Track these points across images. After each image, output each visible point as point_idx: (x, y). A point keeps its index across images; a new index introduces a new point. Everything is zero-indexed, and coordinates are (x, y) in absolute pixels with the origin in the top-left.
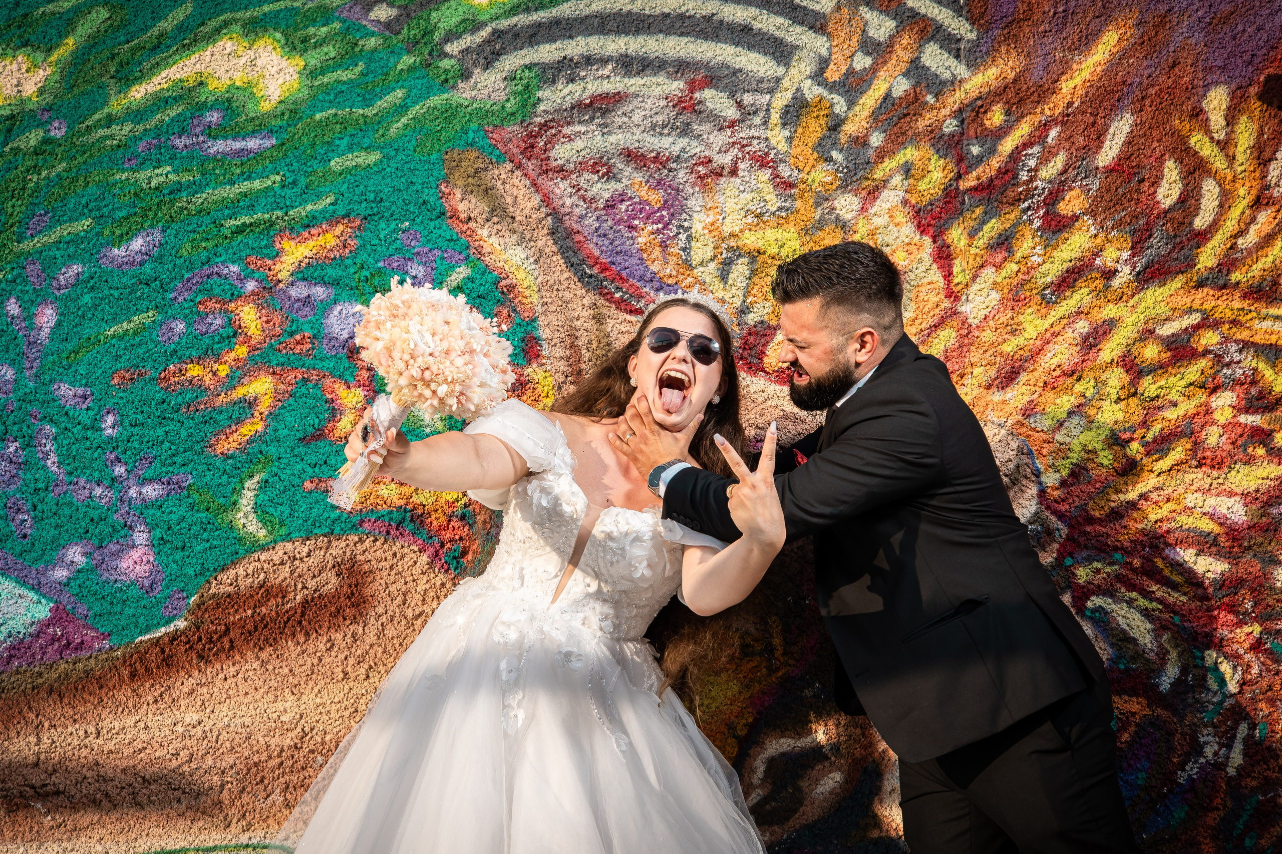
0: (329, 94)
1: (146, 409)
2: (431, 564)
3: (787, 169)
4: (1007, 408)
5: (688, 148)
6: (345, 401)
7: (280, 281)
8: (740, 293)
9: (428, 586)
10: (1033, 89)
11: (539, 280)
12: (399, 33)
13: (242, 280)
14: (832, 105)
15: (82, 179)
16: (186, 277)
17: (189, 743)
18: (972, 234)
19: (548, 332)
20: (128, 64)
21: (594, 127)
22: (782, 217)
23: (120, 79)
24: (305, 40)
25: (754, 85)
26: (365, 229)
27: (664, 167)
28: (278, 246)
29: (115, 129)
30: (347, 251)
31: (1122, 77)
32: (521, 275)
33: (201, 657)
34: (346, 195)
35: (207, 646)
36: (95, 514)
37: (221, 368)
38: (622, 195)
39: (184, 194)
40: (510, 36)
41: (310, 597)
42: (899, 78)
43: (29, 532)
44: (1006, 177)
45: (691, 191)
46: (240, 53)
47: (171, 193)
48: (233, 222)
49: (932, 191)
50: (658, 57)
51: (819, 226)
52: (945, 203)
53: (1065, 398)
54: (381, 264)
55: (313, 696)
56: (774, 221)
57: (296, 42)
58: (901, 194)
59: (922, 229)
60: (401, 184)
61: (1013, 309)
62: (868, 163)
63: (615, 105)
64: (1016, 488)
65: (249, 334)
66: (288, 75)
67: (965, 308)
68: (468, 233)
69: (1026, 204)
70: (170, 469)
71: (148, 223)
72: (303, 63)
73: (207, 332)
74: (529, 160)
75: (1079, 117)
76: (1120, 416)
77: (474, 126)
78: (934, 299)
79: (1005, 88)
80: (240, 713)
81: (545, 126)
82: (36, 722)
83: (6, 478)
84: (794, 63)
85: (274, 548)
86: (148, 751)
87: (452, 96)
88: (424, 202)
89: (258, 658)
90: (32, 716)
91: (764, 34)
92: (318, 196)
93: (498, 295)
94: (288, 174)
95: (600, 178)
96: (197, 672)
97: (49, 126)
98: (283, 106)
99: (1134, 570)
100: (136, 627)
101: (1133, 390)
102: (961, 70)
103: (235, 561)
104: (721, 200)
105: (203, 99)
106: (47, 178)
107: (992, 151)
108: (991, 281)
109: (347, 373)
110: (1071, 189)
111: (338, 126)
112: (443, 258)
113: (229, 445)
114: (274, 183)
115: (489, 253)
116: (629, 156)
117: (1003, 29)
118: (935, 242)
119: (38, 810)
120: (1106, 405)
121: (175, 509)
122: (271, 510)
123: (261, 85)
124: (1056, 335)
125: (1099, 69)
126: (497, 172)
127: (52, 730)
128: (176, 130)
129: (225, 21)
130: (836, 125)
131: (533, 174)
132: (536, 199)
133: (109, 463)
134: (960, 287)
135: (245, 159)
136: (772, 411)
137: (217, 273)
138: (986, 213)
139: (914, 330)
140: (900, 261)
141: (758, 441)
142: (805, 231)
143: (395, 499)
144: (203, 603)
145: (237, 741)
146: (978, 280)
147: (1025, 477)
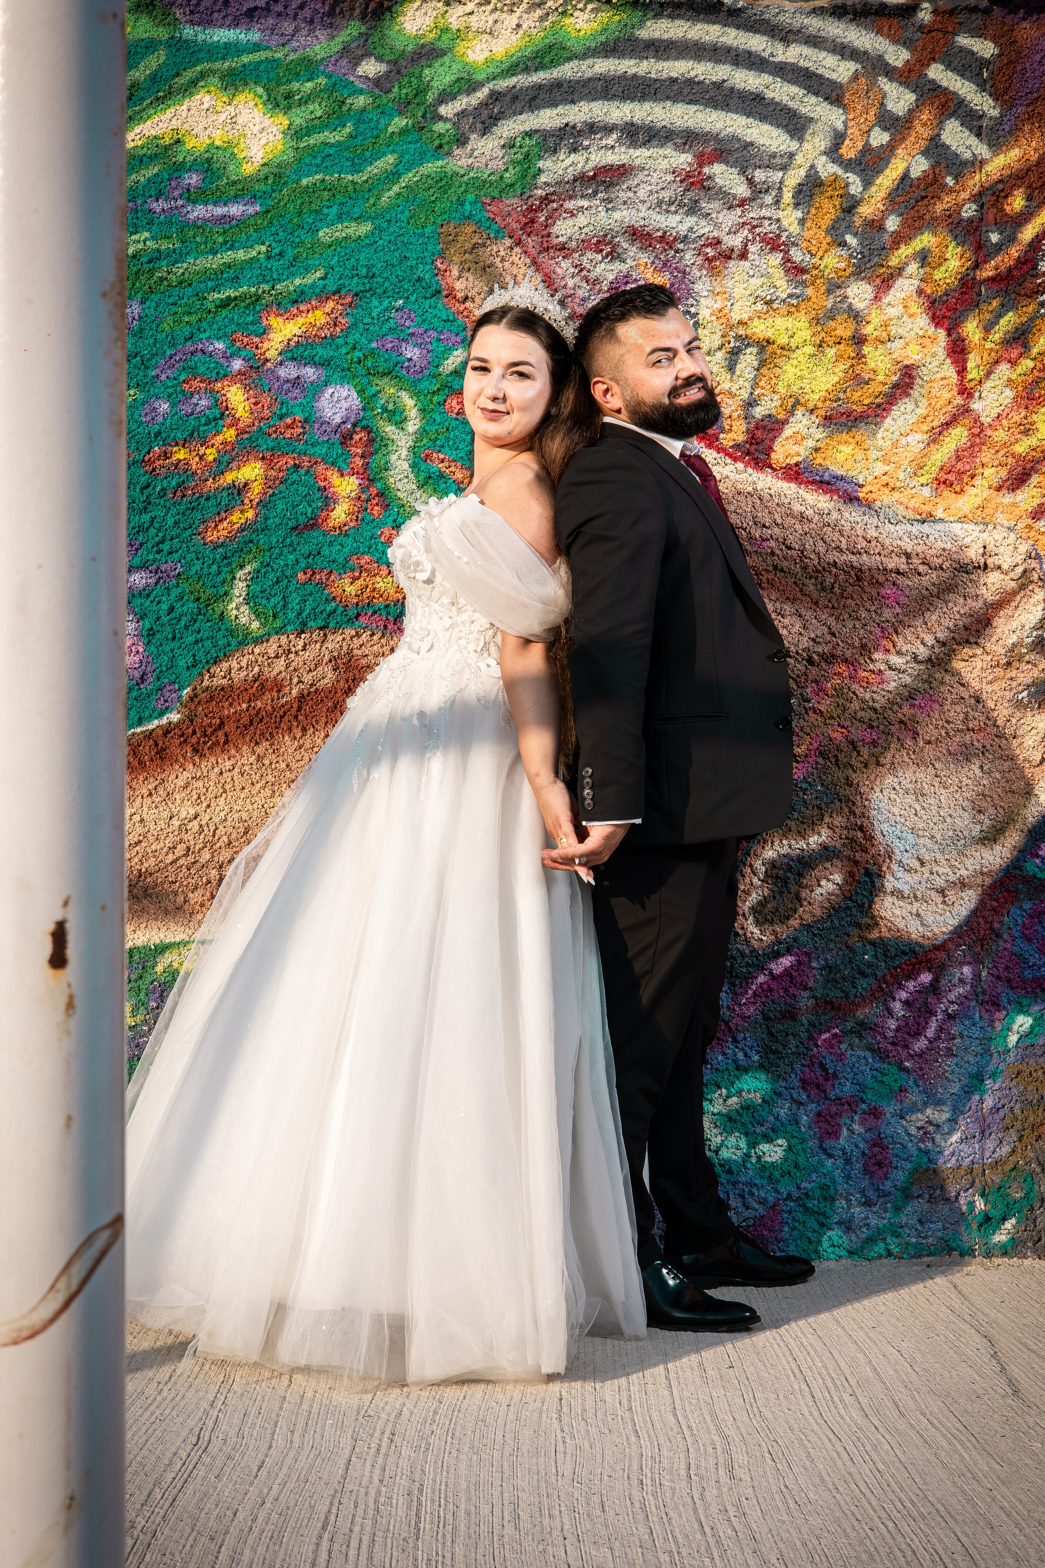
0: (315, 157)
3: (799, 253)
4: (1017, 511)
5: (696, 228)
6: (339, 489)
7: (267, 360)
8: (747, 384)
12: (389, 91)
13: (228, 357)
14: (847, 185)
16: (168, 352)
17: (186, 836)
18: (988, 328)
21: (598, 202)
22: (794, 304)
24: (288, 96)
25: (766, 162)
26: (357, 307)
27: (671, 248)
28: (265, 322)
30: (338, 329)
33: (196, 751)
34: (337, 269)
35: (202, 740)
37: (208, 451)
38: (626, 277)
39: (164, 263)
40: (508, 98)
41: (306, 692)
42: (917, 157)
44: (1025, 268)
46: (219, 109)
47: (150, 262)
48: (216, 296)
49: (948, 281)
50: (664, 127)
51: (831, 315)
52: (961, 293)
54: (374, 345)
56: (784, 309)
57: (279, 98)
59: (937, 321)
60: (394, 258)
61: (1027, 408)
62: (884, 248)
63: (620, 178)
64: (1022, 593)
65: (237, 416)
66: (271, 136)
67: (976, 406)
68: (465, 313)
70: (158, 556)
72: (288, 122)
73: (192, 413)
74: (529, 235)
77: (471, 197)
78: (947, 395)
79: (1028, 171)
80: (236, 807)
81: (546, 199)
84: (807, 137)
85: (268, 641)
87: (447, 164)
88: (419, 279)
89: (254, 752)
91: (777, 104)
92: (307, 269)
94: (274, 245)
96: (191, 766)
98: (266, 169)
102: (982, 150)
103: (228, 654)
104: (730, 285)
105: (181, 159)
107: (1012, 239)
108: (1005, 378)
109: (341, 459)
111: (326, 193)
112: (439, 340)
113: (219, 533)
114: (259, 253)
116: (634, 234)
117: (1028, 106)
118: (949, 335)
121: (163, 599)
122: (264, 601)
123: (242, 146)
126: (495, 248)
128: (153, 192)
129: (201, 72)
130: (850, 207)
131: (533, 252)
132: (538, 279)
134: (973, 384)
135: (227, 226)
136: (779, 509)
137: (202, 350)
138: (1003, 305)
139: (925, 428)
140: (913, 355)
141: (763, 540)
142: (817, 321)
143: (392, 591)
144: (196, 696)
145: (233, 836)
146: (992, 377)
147: (1032, 582)
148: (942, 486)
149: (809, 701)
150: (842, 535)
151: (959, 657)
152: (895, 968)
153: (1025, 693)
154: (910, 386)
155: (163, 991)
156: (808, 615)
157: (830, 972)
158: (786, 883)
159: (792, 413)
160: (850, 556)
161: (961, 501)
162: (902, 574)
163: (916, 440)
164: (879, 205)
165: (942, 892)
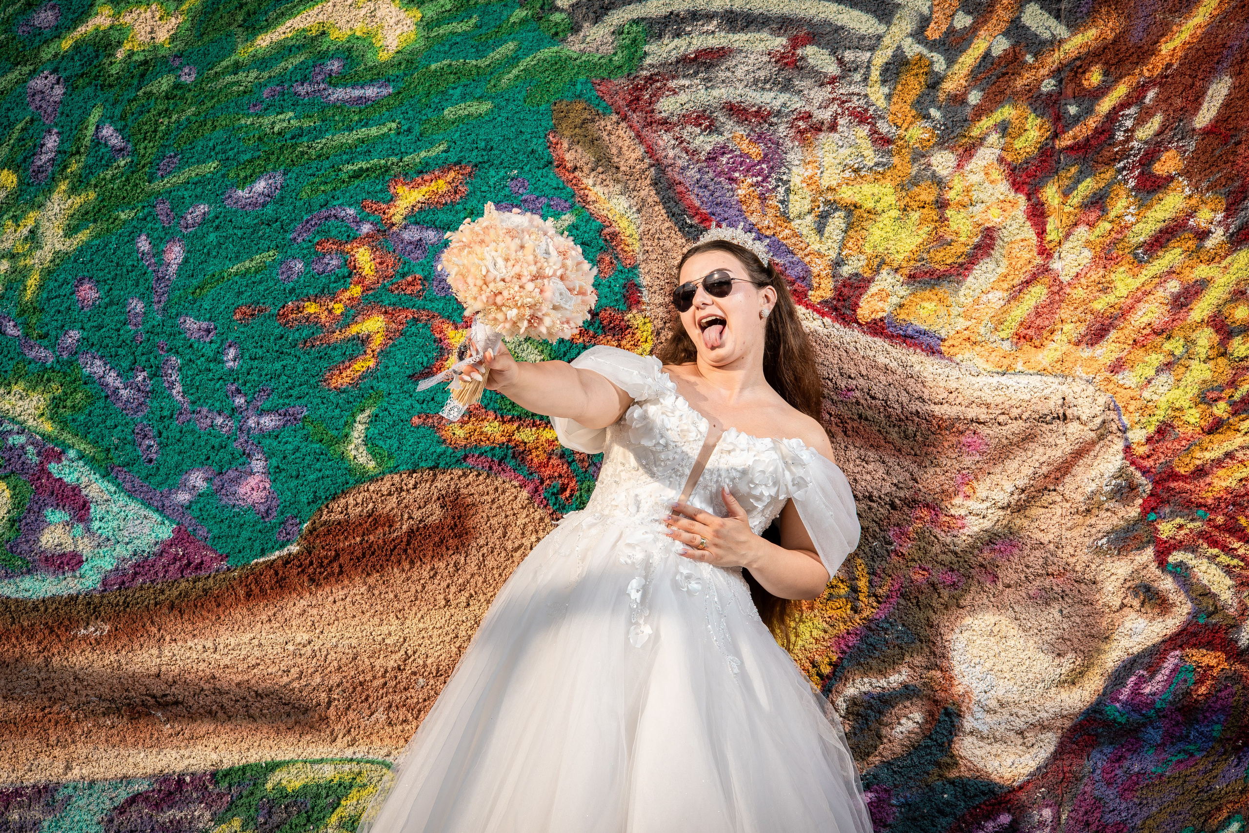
0: (444, 45)
1: (265, 343)
2: (531, 499)
3: (886, 125)
4: (1096, 365)
5: (789, 103)
6: (453, 341)
7: (393, 225)
8: (835, 245)
9: (527, 520)
10: (1132, 50)
11: (641, 229)
13: (358, 222)
14: (932, 63)
15: (210, 123)
16: (305, 218)
17: (299, 661)
18: (1066, 193)
19: (649, 279)
20: (255, 13)
21: (698, 81)
22: (880, 172)
23: (247, 28)
25: (855, 43)
26: (475, 177)
27: (765, 121)
28: (392, 190)
29: (241, 75)
30: (458, 197)
31: (1223, 39)
32: (624, 224)
33: (312, 580)
34: (458, 143)
35: (318, 570)
36: (216, 442)
37: (336, 306)
38: (723, 148)
39: (305, 139)
41: (415, 527)
42: (999, 37)
43: (154, 456)
44: (1103, 137)
45: (791, 145)
46: (360, 4)
47: (293, 138)
48: (350, 167)
49: (1028, 150)
50: (761, 14)
51: (915, 181)
52: (1041, 161)
53: (1154, 356)
55: (416, 621)
56: (871, 176)
58: (998, 152)
59: (1017, 186)
60: (511, 133)
61: (1105, 267)
62: (966, 120)
63: (719, 60)
64: (1101, 443)
65: (363, 274)
66: (405, 27)
67: (1056, 265)
68: (574, 182)
69: (1122, 164)
70: (287, 401)
71: (271, 166)
72: (420, 15)
73: (323, 272)
74: (634, 112)
75: (1178, 79)
76: (1208, 375)
77: (582, 78)
78: (1026, 256)
79: (1104, 48)
80: (347, 635)
81: (651, 79)
82: (158, 636)
83: (134, 405)
84: (895, 21)
85: (382, 479)
86: (261, 667)
87: (562, 49)
88: (533, 151)
89: (365, 583)
90: (154, 630)
92: (432, 144)
93: (601, 242)
94: (403, 122)
95: (702, 131)
96: (308, 595)
97: (180, 72)
98: (400, 56)
99: (1217, 527)
100: (252, 549)
101: (1222, 350)
102: (1061, 31)
103: (346, 491)
104: (820, 154)
105: (324, 48)
106: (178, 121)
107: (1090, 111)
108: (1084, 239)
109: (456, 314)
110: (1167, 149)
111: (452, 76)
112: (549, 206)
113: (342, 380)
114: (390, 130)
115: (594, 202)
116: (731, 110)
118: (1029, 199)
119: (158, 718)
120: (1195, 364)
121: (290, 439)
122: (381, 443)
123: (380, 36)
124: (1147, 293)
125: (1199, 31)
126: (603, 123)
127: (173, 644)
128: (299, 78)
130: (934, 83)
131: (638, 126)
132: (640, 150)
133: (229, 394)
134: (1052, 245)
135: (363, 107)
136: (864, 362)
137: (335, 216)
138: (1081, 172)
139: (1005, 286)
140: (994, 218)
141: (849, 390)
142: (902, 187)
143: (498, 436)
144: (315, 529)
145: (344, 661)
146: (1071, 238)
147: (1111, 432)
148: (1022, 340)
149: (891, 544)
150: (924, 386)
151: (1039, 504)
152: (975, 808)
153: (1105, 540)
154: (991, 247)
155: (271, 808)
156: (891, 461)
157: (910, 810)
158: (867, 720)
159: (877, 271)
160: (932, 406)
161: (1041, 355)
162: (984, 423)
163: (996, 298)
164: (961, 81)
165: (1021, 733)
